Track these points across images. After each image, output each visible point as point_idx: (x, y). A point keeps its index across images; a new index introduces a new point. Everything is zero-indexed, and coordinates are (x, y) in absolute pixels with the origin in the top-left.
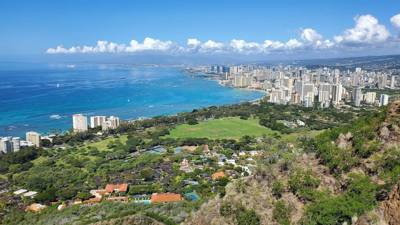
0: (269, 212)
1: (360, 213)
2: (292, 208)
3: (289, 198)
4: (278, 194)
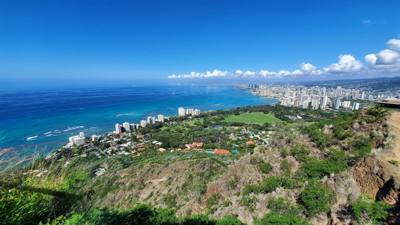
0: (278, 165)
1: (336, 172)
2: (292, 164)
3: (290, 159)
4: (284, 155)
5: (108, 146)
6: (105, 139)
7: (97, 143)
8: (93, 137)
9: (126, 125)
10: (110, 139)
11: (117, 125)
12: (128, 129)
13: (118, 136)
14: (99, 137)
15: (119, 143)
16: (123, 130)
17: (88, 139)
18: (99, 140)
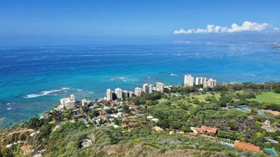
5: (97, 114)
6: (95, 105)
7: (86, 110)
8: (83, 101)
9: (118, 91)
10: (100, 106)
11: (109, 90)
12: (119, 96)
13: (108, 104)
14: (89, 102)
15: (110, 112)
16: (114, 97)
17: (78, 102)
18: (89, 106)
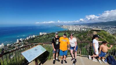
5: (14, 47)
6: (13, 45)
7: (10, 47)
8: (8, 45)
9: (21, 39)
10: (15, 45)
11: (18, 40)
12: (22, 41)
13: (18, 43)
14: (10, 45)
15: (19, 46)
16: (20, 41)
17: (6, 46)
18: (11, 46)
